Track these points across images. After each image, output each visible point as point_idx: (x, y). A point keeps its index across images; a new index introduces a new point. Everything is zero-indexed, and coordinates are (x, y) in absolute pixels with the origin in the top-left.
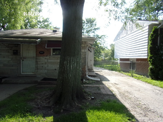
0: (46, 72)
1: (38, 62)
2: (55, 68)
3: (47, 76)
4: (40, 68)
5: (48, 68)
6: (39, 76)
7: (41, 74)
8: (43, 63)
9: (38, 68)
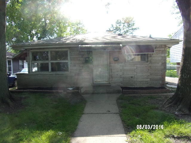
0: (122, 80)
1: (113, 70)
2: (132, 76)
3: (122, 85)
4: (115, 76)
5: (124, 76)
6: (114, 85)
7: (116, 83)
8: (117, 70)
9: (113, 76)
